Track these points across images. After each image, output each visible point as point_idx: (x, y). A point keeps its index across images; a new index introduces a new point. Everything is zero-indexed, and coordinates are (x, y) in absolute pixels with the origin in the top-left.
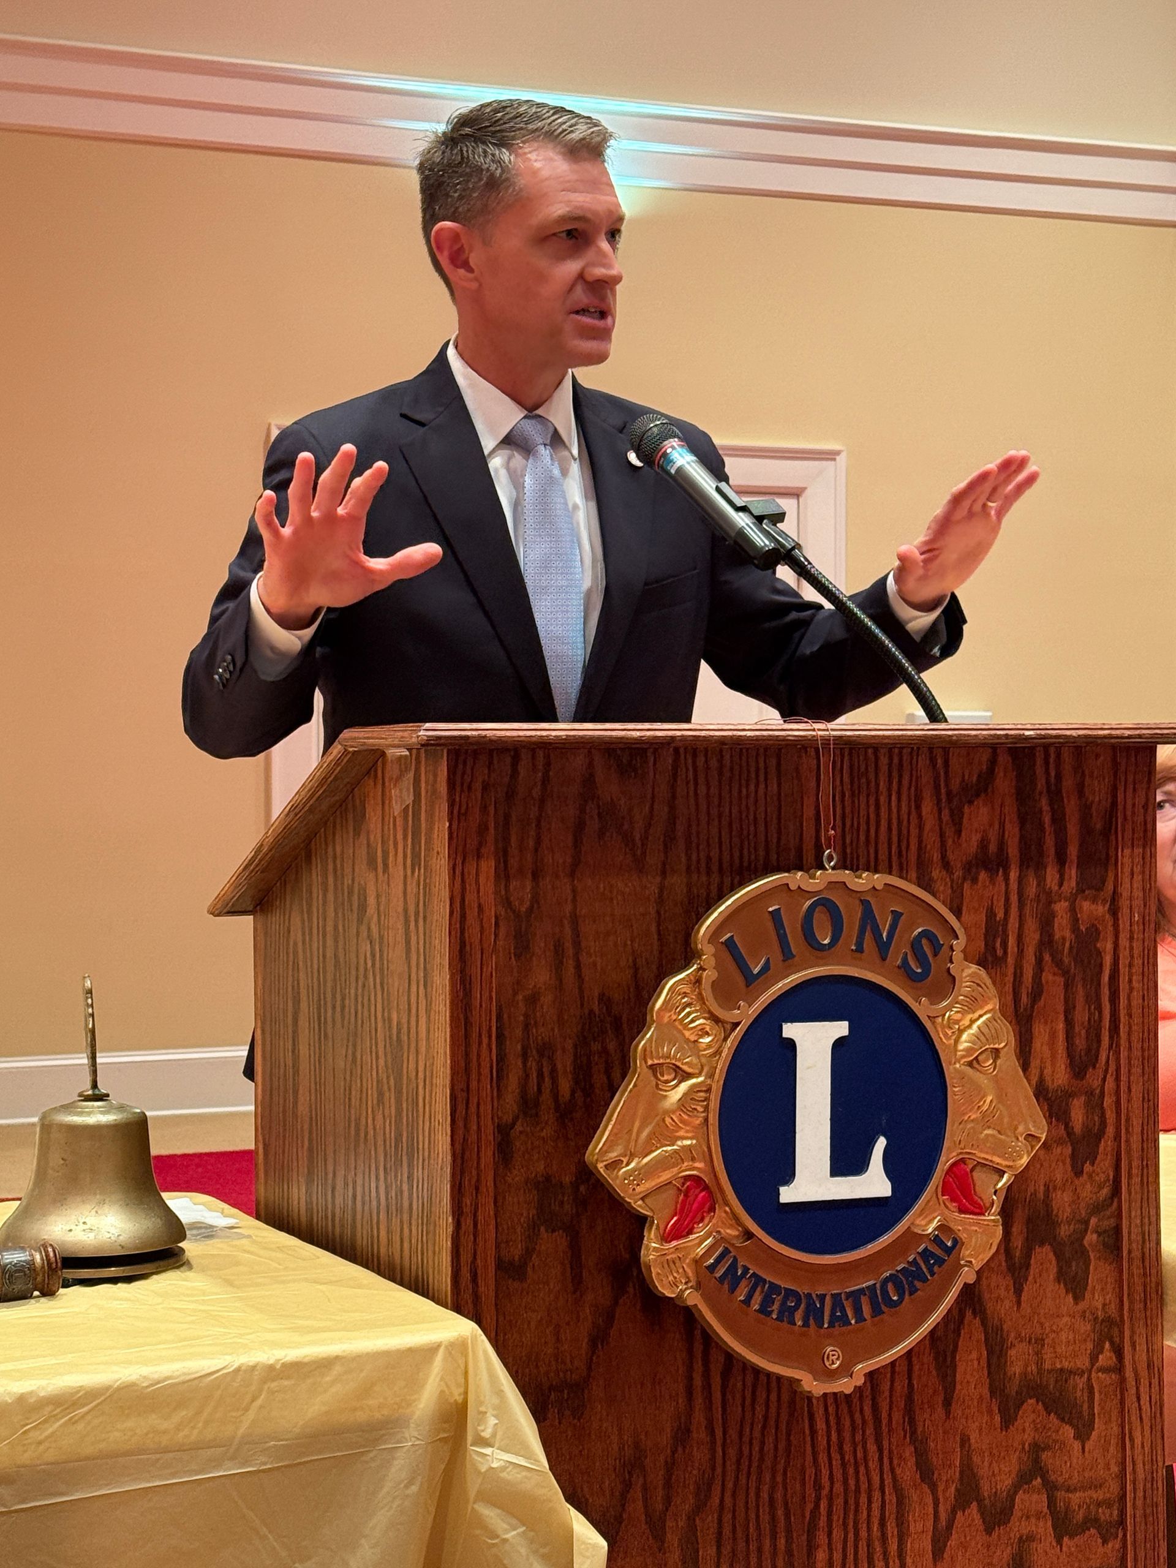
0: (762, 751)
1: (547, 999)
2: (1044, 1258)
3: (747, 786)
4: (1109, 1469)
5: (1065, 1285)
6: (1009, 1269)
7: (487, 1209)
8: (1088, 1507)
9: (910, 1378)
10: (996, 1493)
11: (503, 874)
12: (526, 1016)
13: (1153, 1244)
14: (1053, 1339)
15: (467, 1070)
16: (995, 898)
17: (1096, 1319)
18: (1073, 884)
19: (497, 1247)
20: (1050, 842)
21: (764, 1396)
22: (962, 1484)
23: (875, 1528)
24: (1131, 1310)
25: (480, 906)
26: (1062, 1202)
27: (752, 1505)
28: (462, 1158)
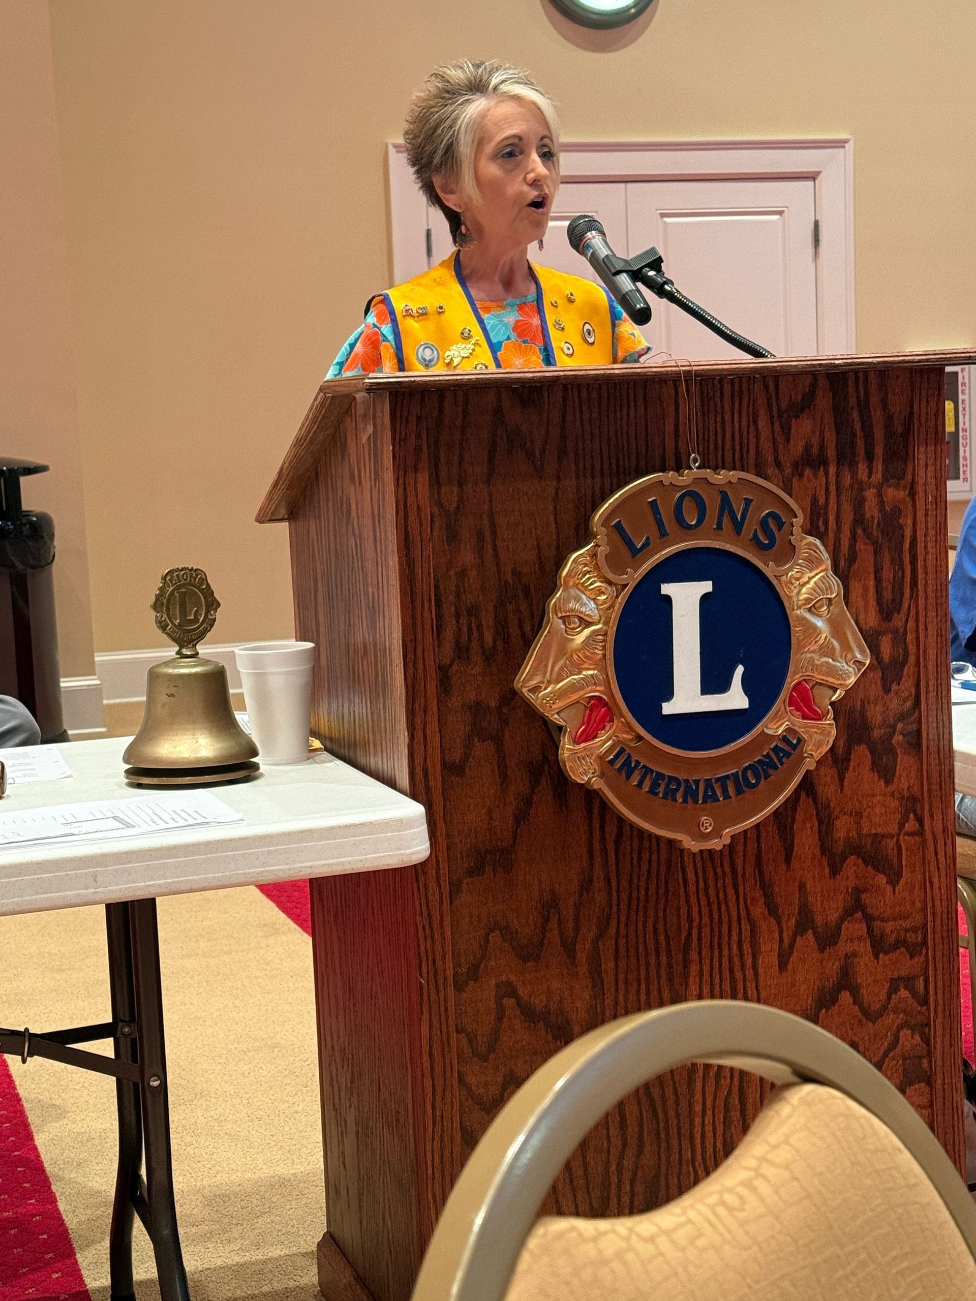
0: (631, 384)
1: (473, 574)
2: (861, 753)
3: (621, 411)
4: (914, 905)
5: (878, 772)
6: (833, 762)
7: (433, 726)
8: (899, 932)
9: (758, 841)
10: (827, 923)
11: (436, 482)
12: (457, 586)
13: (946, 742)
14: (869, 813)
15: (414, 625)
16: (818, 490)
17: (902, 798)
18: (880, 476)
19: (442, 751)
20: (860, 445)
21: (648, 857)
22: (800, 917)
23: (735, 947)
24: (930, 791)
25: (418, 507)
26: (876, 714)
27: (641, 934)
28: (413, 690)
